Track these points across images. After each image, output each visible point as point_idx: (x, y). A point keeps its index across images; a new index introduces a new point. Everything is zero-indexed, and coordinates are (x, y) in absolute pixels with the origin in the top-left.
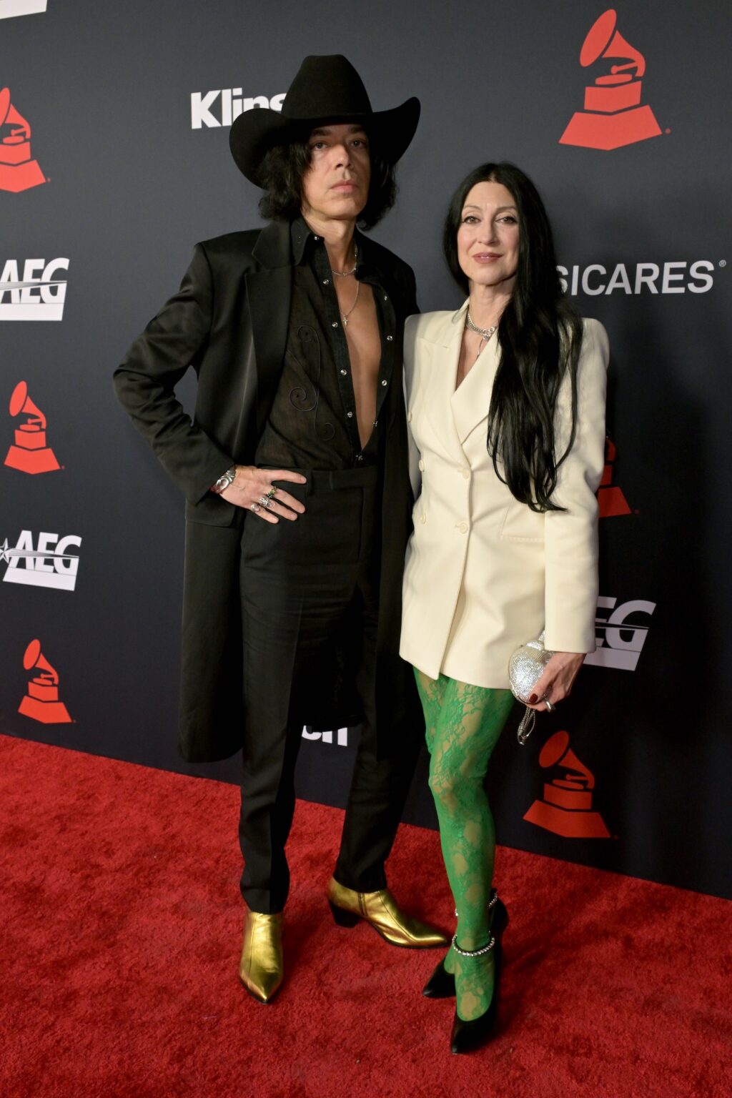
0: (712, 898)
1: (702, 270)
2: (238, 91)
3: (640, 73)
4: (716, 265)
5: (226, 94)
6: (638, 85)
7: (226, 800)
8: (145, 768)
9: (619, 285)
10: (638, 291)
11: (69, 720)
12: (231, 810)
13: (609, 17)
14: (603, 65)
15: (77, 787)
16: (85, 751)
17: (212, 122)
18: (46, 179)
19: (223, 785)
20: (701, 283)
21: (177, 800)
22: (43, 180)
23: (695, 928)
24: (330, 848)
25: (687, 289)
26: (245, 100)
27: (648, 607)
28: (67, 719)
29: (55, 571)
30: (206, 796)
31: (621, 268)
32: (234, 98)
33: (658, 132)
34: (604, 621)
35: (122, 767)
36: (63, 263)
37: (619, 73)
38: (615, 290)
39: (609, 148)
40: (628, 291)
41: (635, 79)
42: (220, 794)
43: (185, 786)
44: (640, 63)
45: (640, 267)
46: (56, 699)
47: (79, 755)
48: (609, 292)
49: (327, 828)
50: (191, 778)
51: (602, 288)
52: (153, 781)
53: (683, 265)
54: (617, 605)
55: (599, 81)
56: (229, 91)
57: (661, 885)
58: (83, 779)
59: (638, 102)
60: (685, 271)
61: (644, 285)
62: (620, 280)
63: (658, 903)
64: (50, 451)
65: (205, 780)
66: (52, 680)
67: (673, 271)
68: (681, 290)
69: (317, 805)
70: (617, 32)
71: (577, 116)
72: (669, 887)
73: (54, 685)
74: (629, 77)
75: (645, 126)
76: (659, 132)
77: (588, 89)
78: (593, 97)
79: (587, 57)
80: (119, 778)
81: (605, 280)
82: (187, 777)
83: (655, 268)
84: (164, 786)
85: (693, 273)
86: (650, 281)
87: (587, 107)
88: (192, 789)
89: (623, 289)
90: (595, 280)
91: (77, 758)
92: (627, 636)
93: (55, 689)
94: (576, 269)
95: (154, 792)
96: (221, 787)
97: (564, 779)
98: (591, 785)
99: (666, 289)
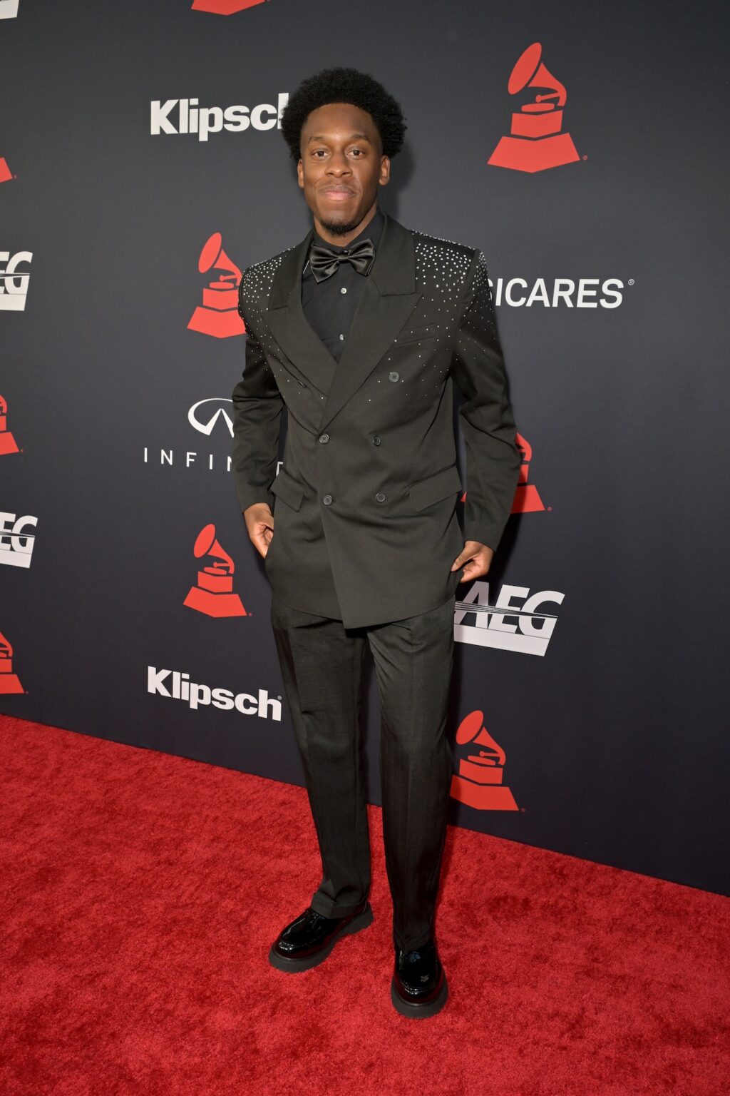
0: (607, 867)
1: (612, 287)
2: (195, 101)
3: (562, 103)
4: (625, 283)
5: (184, 103)
6: (560, 113)
7: (167, 769)
8: (91, 739)
9: (539, 298)
10: (555, 304)
11: (21, 691)
12: (171, 778)
13: (535, 50)
14: (529, 94)
15: (26, 754)
16: (36, 722)
17: (170, 130)
18: (13, 176)
19: (164, 757)
20: (612, 299)
21: (121, 767)
22: (10, 177)
23: (588, 893)
24: (261, 814)
25: (599, 305)
26: (201, 110)
27: (557, 597)
28: (20, 690)
29: (12, 549)
30: (148, 765)
31: (540, 282)
32: (191, 107)
33: (575, 157)
34: (517, 609)
35: (71, 737)
36: (27, 256)
37: (543, 102)
38: (535, 302)
39: (531, 170)
40: (547, 304)
41: (557, 108)
42: (162, 764)
43: (128, 755)
44: (562, 93)
45: (558, 282)
46: (10, 670)
47: (30, 724)
48: (529, 304)
49: (259, 797)
50: (135, 749)
51: (523, 300)
52: (98, 750)
53: (596, 282)
54: (530, 595)
55: (525, 108)
56: (186, 101)
57: (562, 855)
58: (32, 746)
59: (559, 129)
60: (598, 288)
61: (561, 299)
62: (539, 293)
63: (557, 871)
64: (10, 434)
65: (147, 751)
66: (7, 652)
67: (587, 287)
68: (594, 305)
69: (251, 776)
70: (542, 64)
71: (504, 140)
72: (568, 857)
73: (8, 658)
74: (551, 106)
75: (564, 152)
76: (578, 159)
77: (515, 116)
78: (519, 123)
79: (514, 87)
80: (67, 746)
81: (526, 293)
82: (131, 747)
83: (571, 283)
84: (108, 755)
85: (605, 290)
86: (566, 295)
87: (513, 132)
88: (135, 759)
89: (542, 302)
90: (518, 293)
91: (28, 727)
92: (538, 624)
93: (10, 661)
94: (500, 281)
95: (99, 760)
96: (162, 758)
97: (479, 755)
98: (502, 762)
99: (580, 304)
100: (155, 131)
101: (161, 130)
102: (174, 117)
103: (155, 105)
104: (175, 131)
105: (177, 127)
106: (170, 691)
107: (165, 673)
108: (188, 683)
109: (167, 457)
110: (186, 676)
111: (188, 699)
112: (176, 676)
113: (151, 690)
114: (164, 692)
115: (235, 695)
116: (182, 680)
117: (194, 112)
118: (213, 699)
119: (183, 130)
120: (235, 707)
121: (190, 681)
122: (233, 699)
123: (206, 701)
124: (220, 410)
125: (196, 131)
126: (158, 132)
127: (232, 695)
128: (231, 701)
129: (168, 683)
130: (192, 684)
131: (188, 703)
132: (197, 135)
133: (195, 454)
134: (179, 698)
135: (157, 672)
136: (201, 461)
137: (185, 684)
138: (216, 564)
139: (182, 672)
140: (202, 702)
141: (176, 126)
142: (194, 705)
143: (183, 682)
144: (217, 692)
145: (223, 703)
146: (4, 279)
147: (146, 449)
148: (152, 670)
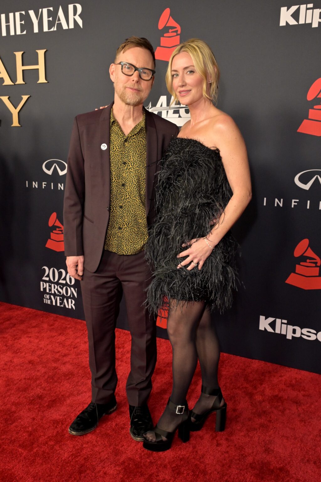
100: (282, 23)
101: (287, 23)
102: (296, 16)
103: (283, 10)
104: (296, 23)
105: (298, 21)
106: (274, 329)
107: (271, 320)
108: (286, 325)
109: (279, 203)
110: (285, 321)
111: (285, 334)
112: (278, 321)
113: (261, 328)
114: (270, 330)
115: (317, 332)
116: (282, 323)
117: (310, 12)
118: (302, 334)
119: (302, 21)
120: (317, 339)
121: (287, 324)
122: (316, 334)
123: (298, 335)
124: (316, 176)
125: (310, 22)
126: (284, 24)
127: (315, 332)
128: (315, 335)
129: (273, 325)
130: (289, 326)
131: (285, 336)
132: (311, 24)
133: (298, 200)
134: (279, 333)
135: (266, 319)
136: (301, 204)
137: (284, 326)
138: (308, 261)
139: (282, 318)
140: (294, 335)
141: (297, 19)
142: (289, 337)
143: (283, 325)
144: (305, 331)
145: (309, 336)
146: (179, 110)
147: (265, 199)
148: (262, 318)
